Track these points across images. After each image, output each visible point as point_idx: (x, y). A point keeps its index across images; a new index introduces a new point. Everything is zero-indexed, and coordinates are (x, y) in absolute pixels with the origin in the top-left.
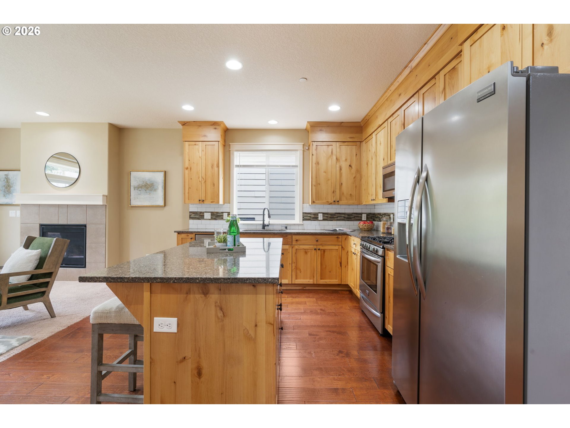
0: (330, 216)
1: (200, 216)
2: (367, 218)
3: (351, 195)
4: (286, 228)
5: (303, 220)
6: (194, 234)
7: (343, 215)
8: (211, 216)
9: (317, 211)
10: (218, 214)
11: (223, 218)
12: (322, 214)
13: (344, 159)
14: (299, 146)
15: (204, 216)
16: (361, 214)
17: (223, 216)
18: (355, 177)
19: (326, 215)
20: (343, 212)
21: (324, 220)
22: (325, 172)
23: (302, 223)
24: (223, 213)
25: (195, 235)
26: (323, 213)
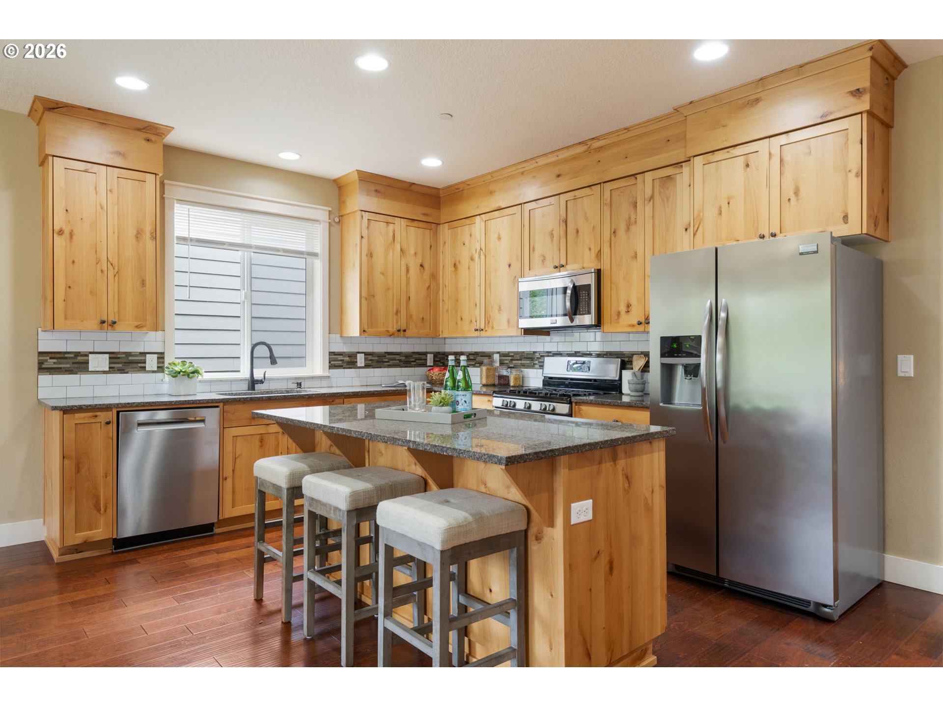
0: (377, 358)
1: (73, 363)
2: (434, 361)
3: (423, 318)
4: (299, 385)
5: (332, 367)
6: (115, 411)
7: (398, 357)
8: (110, 363)
9: (355, 350)
10: (130, 358)
11: (145, 367)
12: (363, 354)
13: (412, 252)
14: (321, 213)
15: (87, 363)
16: (425, 354)
17: (145, 363)
18: (429, 287)
19: (370, 357)
20: (398, 350)
21: (367, 366)
22: (383, 274)
23: (327, 374)
24: (144, 354)
25: (118, 413)
26: (366, 354)
